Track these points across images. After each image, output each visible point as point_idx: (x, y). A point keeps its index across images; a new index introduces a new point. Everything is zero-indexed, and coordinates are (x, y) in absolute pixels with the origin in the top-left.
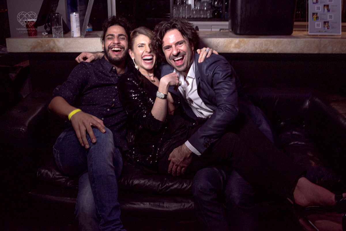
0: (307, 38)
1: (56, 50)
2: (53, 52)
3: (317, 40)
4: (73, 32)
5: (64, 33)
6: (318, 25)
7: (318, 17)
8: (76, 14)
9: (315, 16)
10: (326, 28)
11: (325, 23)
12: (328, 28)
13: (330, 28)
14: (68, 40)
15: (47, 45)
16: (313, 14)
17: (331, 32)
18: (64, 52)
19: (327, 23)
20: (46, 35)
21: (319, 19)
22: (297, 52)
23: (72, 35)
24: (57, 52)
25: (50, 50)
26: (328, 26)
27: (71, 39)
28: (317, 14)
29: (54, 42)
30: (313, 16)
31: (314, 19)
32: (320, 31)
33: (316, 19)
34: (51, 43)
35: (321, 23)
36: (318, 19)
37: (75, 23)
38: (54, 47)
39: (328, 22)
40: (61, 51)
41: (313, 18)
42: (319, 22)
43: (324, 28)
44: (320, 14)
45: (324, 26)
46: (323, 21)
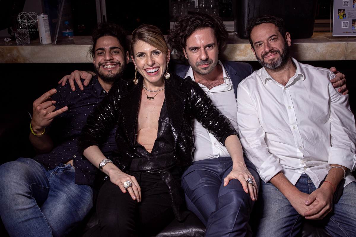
0: (331, 41)
1: (21, 61)
2: (18, 63)
3: (343, 44)
4: (41, 38)
5: (31, 40)
6: (345, 25)
7: (345, 14)
8: (44, 16)
9: (342, 14)
11: (354, 21)
14: (36, 48)
15: (9, 55)
16: (340, 10)
18: (32, 63)
20: (9, 41)
21: (347, 17)
22: (318, 59)
23: (41, 42)
24: (22, 62)
25: (14, 61)
27: (39, 47)
28: (344, 10)
29: (18, 51)
30: (338, 13)
31: (341, 17)
32: (347, 32)
33: (342, 17)
34: (15, 52)
35: (348, 22)
36: (345, 17)
37: (44, 27)
38: (18, 57)
40: (28, 62)
41: (339, 16)
42: (346, 20)
43: (353, 28)
44: (348, 10)
45: (353, 26)
46: (351, 20)
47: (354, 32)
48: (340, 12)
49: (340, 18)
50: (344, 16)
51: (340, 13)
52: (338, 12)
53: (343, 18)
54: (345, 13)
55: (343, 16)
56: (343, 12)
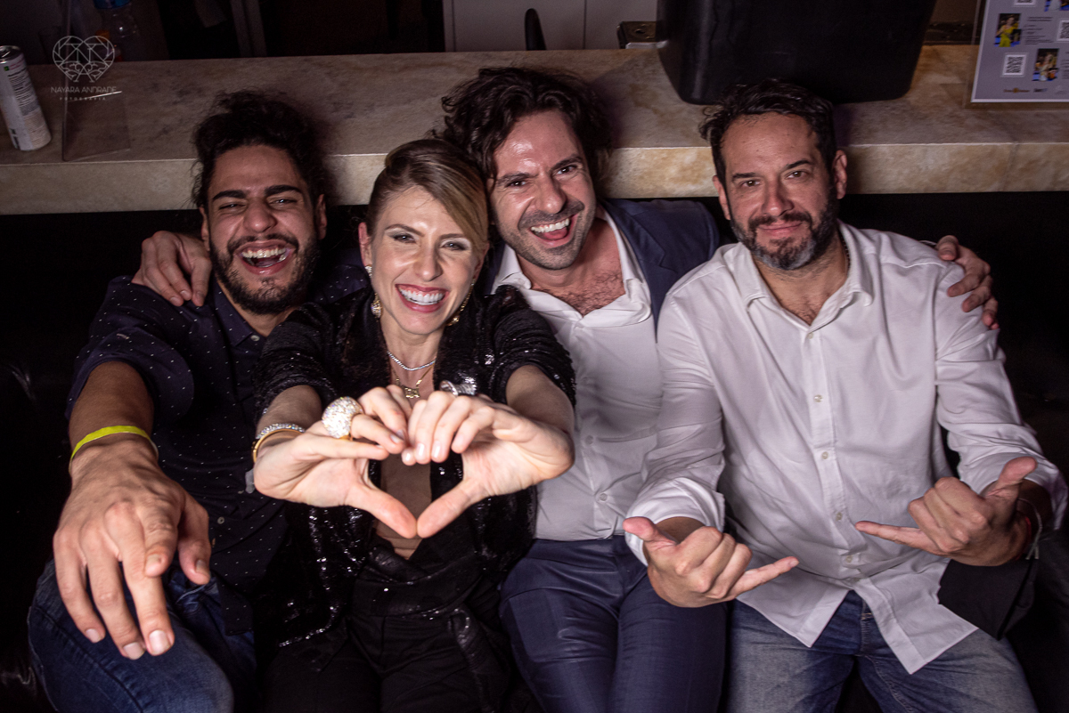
6: (1014, 66)
7: (1020, 32)
9: (1008, 29)
10: (1043, 78)
11: (1042, 53)
12: (1050, 78)
13: (1059, 74)
16: (1004, 18)
17: (1060, 94)
19: (1049, 56)
21: (1023, 40)
26: (1054, 68)
28: (1017, 17)
30: (999, 27)
32: (1016, 91)
33: (1008, 40)
35: (1024, 56)
36: (1019, 39)
39: (1054, 52)
41: (998, 37)
42: (1020, 51)
43: (1036, 77)
44: (1032, 19)
45: (1037, 69)
46: (1035, 48)
47: (1039, 88)
48: (1005, 24)
49: (1001, 44)
50: (1016, 38)
51: (1003, 28)
52: (1000, 22)
53: (1013, 43)
54: (1019, 28)
55: (1012, 38)
56: (1012, 24)
